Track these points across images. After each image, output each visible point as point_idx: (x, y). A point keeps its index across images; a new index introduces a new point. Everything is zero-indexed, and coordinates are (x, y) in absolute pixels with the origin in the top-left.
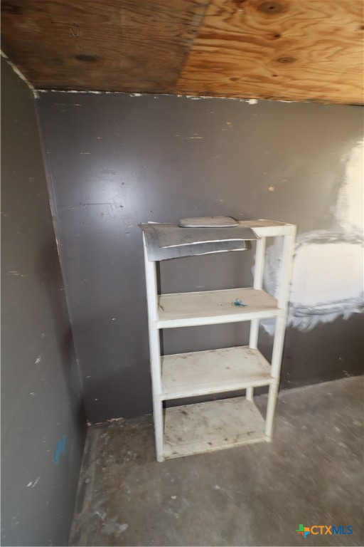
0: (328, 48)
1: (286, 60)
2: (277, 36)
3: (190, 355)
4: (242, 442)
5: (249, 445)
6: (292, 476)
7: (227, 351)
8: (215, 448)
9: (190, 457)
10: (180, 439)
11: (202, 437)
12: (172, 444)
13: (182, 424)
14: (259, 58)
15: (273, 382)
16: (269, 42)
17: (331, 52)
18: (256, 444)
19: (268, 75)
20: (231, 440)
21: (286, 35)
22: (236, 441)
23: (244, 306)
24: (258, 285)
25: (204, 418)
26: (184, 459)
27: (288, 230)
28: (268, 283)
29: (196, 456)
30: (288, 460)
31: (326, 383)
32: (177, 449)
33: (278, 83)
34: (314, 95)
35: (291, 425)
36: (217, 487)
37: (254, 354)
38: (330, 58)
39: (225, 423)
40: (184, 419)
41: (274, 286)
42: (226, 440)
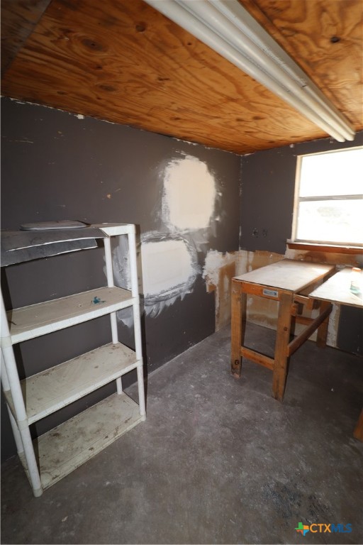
0: (139, 87)
1: (108, 89)
2: (99, 67)
3: (53, 370)
4: (121, 433)
5: (128, 432)
6: (169, 437)
7: (92, 353)
8: (96, 452)
9: (73, 472)
10: (58, 461)
11: (82, 448)
12: (49, 471)
13: (56, 446)
14: (84, 81)
15: (139, 365)
16: (93, 70)
17: (141, 90)
18: (134, 428)
19: (94, 97)
20: (111, 436)
21: (107, 68)
22: (115, 434)
23: (103, 302)
24: (111, 284)
25: (80, 429)
26: (66, 478)
27: (130, 229)
28: (120, 281)
29: (79, 468)
30: (163, 427)
31: (179, 356)
32: (57, 472)
33: (102, 106)
34: (132, 121)
35: (160, 399)
36: (108, 483)
37: (118, 348)
38: (141, 95)
39: (103, 424)
40: (57, 440)
41: (125, 282)
42: (107, 437)
